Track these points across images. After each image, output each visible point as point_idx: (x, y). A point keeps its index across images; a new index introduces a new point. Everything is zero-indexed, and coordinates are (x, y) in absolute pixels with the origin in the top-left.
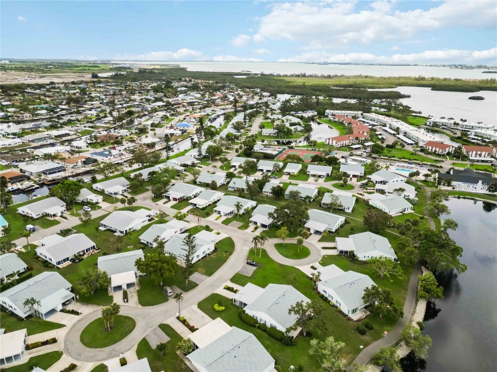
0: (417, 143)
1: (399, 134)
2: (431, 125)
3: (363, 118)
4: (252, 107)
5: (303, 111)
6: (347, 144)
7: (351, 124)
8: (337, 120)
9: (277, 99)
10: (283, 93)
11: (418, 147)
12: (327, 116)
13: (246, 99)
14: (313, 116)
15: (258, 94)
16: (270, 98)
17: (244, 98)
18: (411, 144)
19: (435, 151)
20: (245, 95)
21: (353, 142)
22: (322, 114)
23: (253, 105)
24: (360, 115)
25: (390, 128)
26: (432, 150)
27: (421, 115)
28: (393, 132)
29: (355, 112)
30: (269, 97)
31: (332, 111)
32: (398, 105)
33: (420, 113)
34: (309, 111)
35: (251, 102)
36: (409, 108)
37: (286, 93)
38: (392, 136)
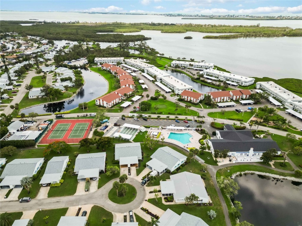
0: (173, 91)
1: (156, 81)
2: (174, 66)
3: (126, 64)
4: (27, 58)
5: (76, 59)
6: (117, 102)
7: (117, 73)
8: (105, 68)
9: (55, 46)
10: (60, 39)
11: (175, 95)
12: (96, 64)
13: (25, 48)
14: (85, 65)
15: (37, 42)
16: (48, 46)
17: (23, 48)
18: (169, 92)
19: (190, 99)
20: (25, 44)
21: (123, 99)
22: (91, 62)
23: (29, 55)
24: (122, 61)
25: (148, 74)
26: (187, 99)
27: (164, 56)
28: (152, 79)
29: (118, 58)
30: (47, 44)
31: (100, 59)
32: (146, 47)
33: (163, 55)
34: (82, 59)
35: (28, 52)
36: (155, 50)
37: (63, 39)
38: (151, 83)
